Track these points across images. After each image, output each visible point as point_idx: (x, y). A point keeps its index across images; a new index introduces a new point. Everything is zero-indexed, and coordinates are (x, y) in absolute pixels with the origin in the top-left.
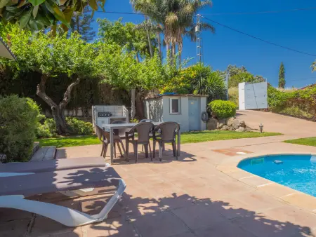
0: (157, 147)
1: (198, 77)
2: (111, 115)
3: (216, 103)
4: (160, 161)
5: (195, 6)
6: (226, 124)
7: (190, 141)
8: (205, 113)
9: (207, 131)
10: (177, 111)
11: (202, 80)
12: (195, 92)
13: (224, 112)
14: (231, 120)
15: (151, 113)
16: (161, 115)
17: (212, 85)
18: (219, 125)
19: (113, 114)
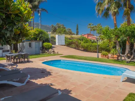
0: (23, 60)
1: (39, 34)
2: (3, 49)
3: (45, 44)
4: (24, 63)
5: (39, 2)
6: (48, 51)
7: (33, 58)
8: (41, 47)
9: (42, 54)
10: (31, 47)
11: (41, 35)
12: (38, 39)
13: (48, 47)
14: (50, 50)
15: (20, 47)
16: (24, 48)
17: (44, 37)
18: (46, 51)
19: (4, 48)
